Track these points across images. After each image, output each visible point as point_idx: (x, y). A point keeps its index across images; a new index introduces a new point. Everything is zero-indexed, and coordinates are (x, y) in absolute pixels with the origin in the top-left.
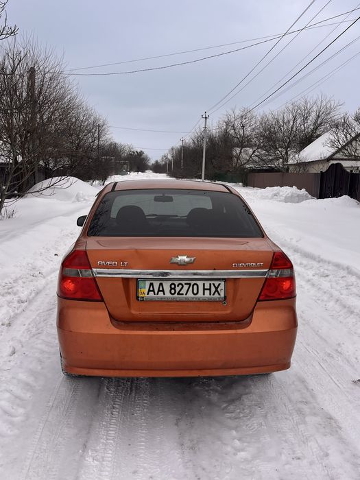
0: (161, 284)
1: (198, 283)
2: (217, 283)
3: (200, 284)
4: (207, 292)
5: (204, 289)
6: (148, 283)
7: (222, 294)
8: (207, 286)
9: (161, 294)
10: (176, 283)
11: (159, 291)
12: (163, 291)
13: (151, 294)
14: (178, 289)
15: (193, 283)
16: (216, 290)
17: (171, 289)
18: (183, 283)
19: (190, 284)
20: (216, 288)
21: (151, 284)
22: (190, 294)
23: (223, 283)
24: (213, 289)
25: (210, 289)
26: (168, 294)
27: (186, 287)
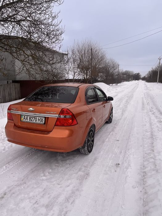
0: (27, 117)
1: (37, 117)
2: (42, 118)
3: (37, 118)
4: (39, 121)
5: (38, 120)
6: (24, 116)
7: (44, 122)
8: (39, 119)
9: (27, 120)
10: (31, 117)
11: (26, 119)
12: (27, 119)
13: (24, 119)
14: (31, 119)
15: (35, 117)
16: (42, 121)
17: (30, 119)
18: (33, 117)
19: (35, 118)
20: (42, 120)
21: (25, 117)
22: (34, 121)
23: (44, 119)
24: (41, 120)
25: (40, 120)
26: (29, 120)
27: (34, 118)
